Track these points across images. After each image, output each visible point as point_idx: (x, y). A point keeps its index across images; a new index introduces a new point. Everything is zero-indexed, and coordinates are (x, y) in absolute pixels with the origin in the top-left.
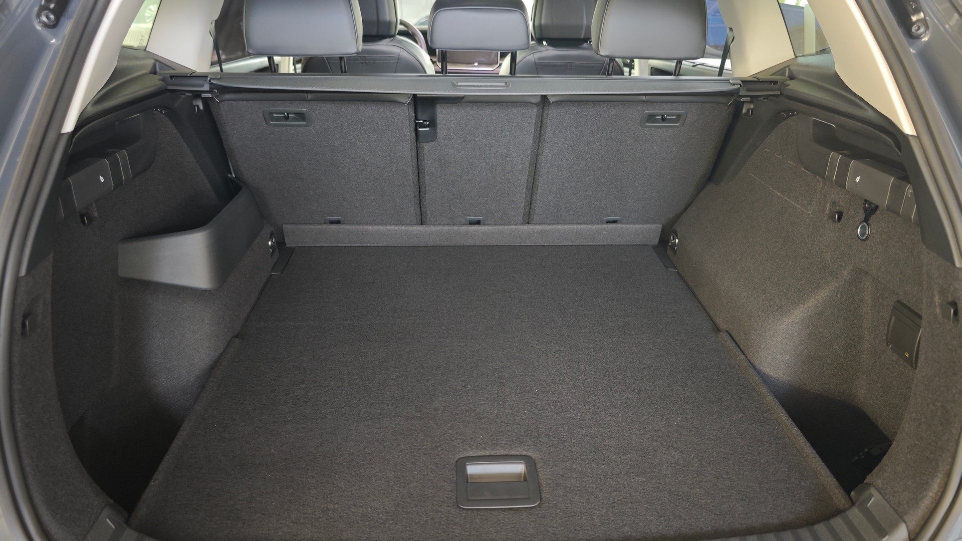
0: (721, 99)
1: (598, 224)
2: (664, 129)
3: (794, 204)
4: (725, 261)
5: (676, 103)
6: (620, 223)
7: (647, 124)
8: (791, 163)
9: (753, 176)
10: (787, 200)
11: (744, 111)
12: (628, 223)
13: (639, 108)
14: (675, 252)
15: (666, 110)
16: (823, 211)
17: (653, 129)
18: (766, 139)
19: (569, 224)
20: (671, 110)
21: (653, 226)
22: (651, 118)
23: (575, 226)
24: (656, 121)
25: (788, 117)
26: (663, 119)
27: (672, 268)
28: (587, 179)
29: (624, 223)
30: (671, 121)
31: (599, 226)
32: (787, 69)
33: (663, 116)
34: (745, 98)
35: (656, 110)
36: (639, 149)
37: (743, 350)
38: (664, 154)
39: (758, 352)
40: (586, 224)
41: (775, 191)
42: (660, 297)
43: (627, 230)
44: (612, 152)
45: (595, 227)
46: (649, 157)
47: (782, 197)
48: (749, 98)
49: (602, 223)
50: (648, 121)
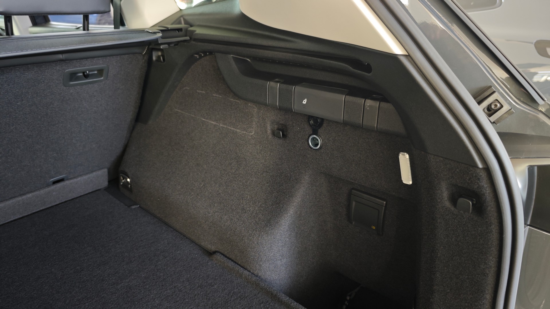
0: (136, 50)
1: (44, 188)
2: (90, 85)
3: (232, 129)
4: (190, 190)
5: (96, 59)
6: (68, 179)
7: (72, 83)
8: (217, 96)
9: (179, 111)
10: (224, 127)
11: (154, 58)
12: (75, 178)
13: (58, 68)
14: (130, 190)
15: (87, 66)
16: (266, 132)
17: (78, 87)
18: (183, 79)
19: (11, 198)
20: (92, 65)
21: (100, 173)
22: (73, 76)
23: (20, 199)
24: (78, 79)
25: (201, 57)
26: (86, 76)
27: (133, 205)
28: (19, 150)
29: (71, 179)
30: (94, 76)
31: (47, 190)
32: (182, 19)
33: (84, 73)
34: (163, 46)
35: (77, 67)
36: (69, 108)
37: (242, 265)
38: (95, 109)
39: (260, 266)
40: (31, 192)
41: (208, 121)
42: (141, 240)
43: (76, 183)
44: (39, 117)
45: (42, 192)
46: (81, 114)
47: (217, 125)
48: (167, 45)
49: (48, 186)
50: (71, 80)
